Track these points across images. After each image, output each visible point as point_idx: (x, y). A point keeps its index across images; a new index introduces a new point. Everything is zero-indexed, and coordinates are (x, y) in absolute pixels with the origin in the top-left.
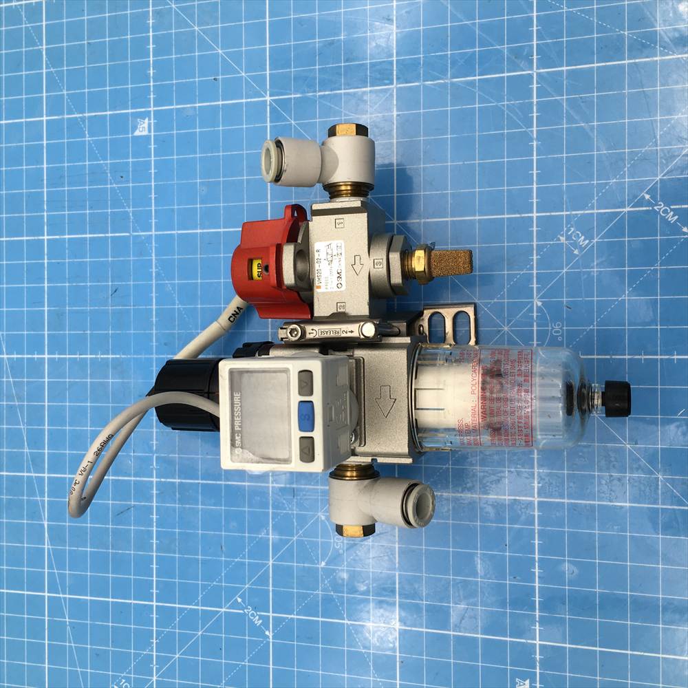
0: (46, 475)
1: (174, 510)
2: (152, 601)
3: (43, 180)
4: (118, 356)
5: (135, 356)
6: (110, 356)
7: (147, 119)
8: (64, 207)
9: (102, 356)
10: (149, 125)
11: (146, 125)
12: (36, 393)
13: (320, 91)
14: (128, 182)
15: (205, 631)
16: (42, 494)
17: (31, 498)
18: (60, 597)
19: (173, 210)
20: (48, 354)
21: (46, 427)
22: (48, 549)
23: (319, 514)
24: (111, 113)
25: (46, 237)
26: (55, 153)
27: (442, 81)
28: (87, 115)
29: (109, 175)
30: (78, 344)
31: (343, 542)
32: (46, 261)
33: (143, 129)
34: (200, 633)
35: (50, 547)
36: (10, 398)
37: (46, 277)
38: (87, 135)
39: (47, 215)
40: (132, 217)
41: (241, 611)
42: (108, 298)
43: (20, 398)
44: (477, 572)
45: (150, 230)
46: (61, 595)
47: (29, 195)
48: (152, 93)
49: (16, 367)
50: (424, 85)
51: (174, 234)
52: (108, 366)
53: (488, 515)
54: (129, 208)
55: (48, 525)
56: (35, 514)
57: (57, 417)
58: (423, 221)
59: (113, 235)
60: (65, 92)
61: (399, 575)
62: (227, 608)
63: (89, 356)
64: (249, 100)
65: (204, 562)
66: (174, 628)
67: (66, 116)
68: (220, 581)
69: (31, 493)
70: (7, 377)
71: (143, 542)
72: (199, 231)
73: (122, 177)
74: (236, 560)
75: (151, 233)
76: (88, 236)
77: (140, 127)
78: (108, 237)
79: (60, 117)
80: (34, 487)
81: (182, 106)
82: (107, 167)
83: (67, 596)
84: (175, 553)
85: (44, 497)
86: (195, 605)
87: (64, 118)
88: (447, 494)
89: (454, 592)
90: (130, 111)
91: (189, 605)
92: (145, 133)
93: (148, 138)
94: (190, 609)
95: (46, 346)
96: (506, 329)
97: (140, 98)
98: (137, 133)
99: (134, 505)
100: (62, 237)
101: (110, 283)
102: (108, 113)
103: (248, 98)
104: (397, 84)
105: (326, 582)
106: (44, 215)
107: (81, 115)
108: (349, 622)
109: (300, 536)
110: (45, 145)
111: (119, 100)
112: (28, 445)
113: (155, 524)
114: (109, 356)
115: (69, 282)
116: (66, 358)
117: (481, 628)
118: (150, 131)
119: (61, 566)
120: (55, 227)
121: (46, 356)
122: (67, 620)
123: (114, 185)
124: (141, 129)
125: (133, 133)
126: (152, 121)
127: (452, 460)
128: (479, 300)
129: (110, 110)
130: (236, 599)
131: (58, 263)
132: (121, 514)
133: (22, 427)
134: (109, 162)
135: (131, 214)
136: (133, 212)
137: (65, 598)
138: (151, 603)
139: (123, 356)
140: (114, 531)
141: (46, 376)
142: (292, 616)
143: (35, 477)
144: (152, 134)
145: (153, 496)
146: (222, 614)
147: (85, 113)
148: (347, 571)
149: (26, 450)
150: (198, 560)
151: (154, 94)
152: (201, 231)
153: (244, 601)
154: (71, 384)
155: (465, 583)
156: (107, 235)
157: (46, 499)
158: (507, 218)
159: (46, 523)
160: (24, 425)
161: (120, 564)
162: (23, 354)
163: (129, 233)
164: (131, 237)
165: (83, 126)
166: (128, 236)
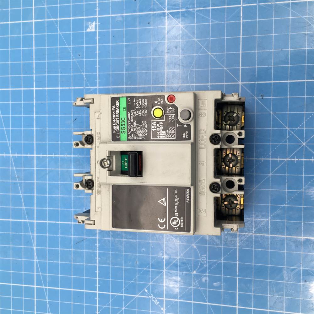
0: (35, 221)
1: (109, 241)
2: (96, 291)
3: (33, 56)
4: (77, 156)
5: (87, 156)
7: (94, 22)
8: (46, 72)
9: (67, 156)
10: (96, 25)
11: (94, 26)
12: (29, 175)
13: (197, 7)
14: (83, 58)
15: (127, 307)
16: (33, 232)
17: (27, 234)
18: (43, 288)
19: (109, 75)
20: (36, 154)
21: (35, 195)
22: (36, 262)
23: (193, 245)
24: (73, 18)
25: (34, 89)
26: (40, 41)
27: (270, 3)
28: (58, 19)
29: (72, 54)
30: (54, 149)
31: (206, 261)
32: (35, 102)
33: (92, 28)
34: (123, 308)
35: (37, 260)
36: (14, 178)
37: (35, 111)
38: (59, 31)
39: (35, 76)
40: (85, 78)
41: (147, 297)
42: (71, 123)
43: (20, 178)
44: (284, 278)
45: (96, 85)
46: (44, 287)
47: (24, 64)
48: (97, 7)
49: (17, 161)
50: (259, 5)
51: (110, 88)
52: (71, 161)
53: (291, 247)
54: (83, 73)
55: (36, 249)
56: (28, 242)
57: (41, 189)
58: (256, 82)
59: (74, 88)
60: (46, 6)
61: (239, 279)
62: (140, 295)
63: (60, 156)
64: (155, 12)
65: (126, 270)
66: (109, 305)
67: (46, 20)
68: (135, 280)
69: (26, 231)
70: (12, 167)
71: (91, 258)
72: (124, 87)
73: (79, 55)
74: (144, 269)
75: (96, 87)
76: (59, 88)
77: (90, 27)
78: (71, 89)
79: (43, 20)
80: (28, 227)
81: (115, 15)
82: (71, 50)
83: (47, 287)
84: (109, 265)
85: (34, 233)
86: (121, 293)
87: (45, 21)
88: (267, 235)
89: (270, 289)
90: (84, 17)
91: (118, 293)
92: (93, 30)
93: (95, 33)
94: (118, 295)
95: (35, 150)
96: (304, 144)
97: (90, 10)
98: (88, 30)
99: (86, 239)
100: (44, 89)
101: (72, 115)
102: (71, 18)
103: (154, 11)
104: (243, 4)
105: (196, 282)
106: (33, 76)
107: (55, 19)
108: (209, 304)
109: (181, 257)
110: (34, 36)
111: (77, 11)
112: (24, 204)
113: (98, 249)
114: (71, 156)
115: (48, 114)
116: (46, 157)
117: (285, 308)
118: (96, 29)
119: (44, 271)
120: (40, 82)
121: (35, 155)
122: (47, 300)
123: (75, 60)
124: (91, 28)
125: (86, 30)
126: (97, 23)
127: (270, 216)
128: (288, 128)
129: (72, 17)
130: (144, 291)
131: (42, 103)
132: (78, 243)
133: (21, 194)
134: (72, 46)
135: (85, 76)
136: (86, 75)
137: (46, 289)
138: (95, 292)
139: (80, 156)
140: (74, 252)
141: (35, 166)
142: (177, 300)
143: (29, 222)
144: (97, 31)
145: (97, 234)
146: (136, 299)
147: (58, 18)
148: (209, 277)
149: (24, 207)
150: (122, 269)
151: (98, 8)
152: (126, 87)
153: (149, 291)
154: (50, 171)
155: (277, 284)
156: (71, 88)
157: (35, 234)
158: (307, 82)
159: (35, 248)
160: (22, 193)
161: (78, 270)
162: (22, 154)
163: (84, 87)
164: (85, 89)
165: (57, 27)
166: (83, 89)
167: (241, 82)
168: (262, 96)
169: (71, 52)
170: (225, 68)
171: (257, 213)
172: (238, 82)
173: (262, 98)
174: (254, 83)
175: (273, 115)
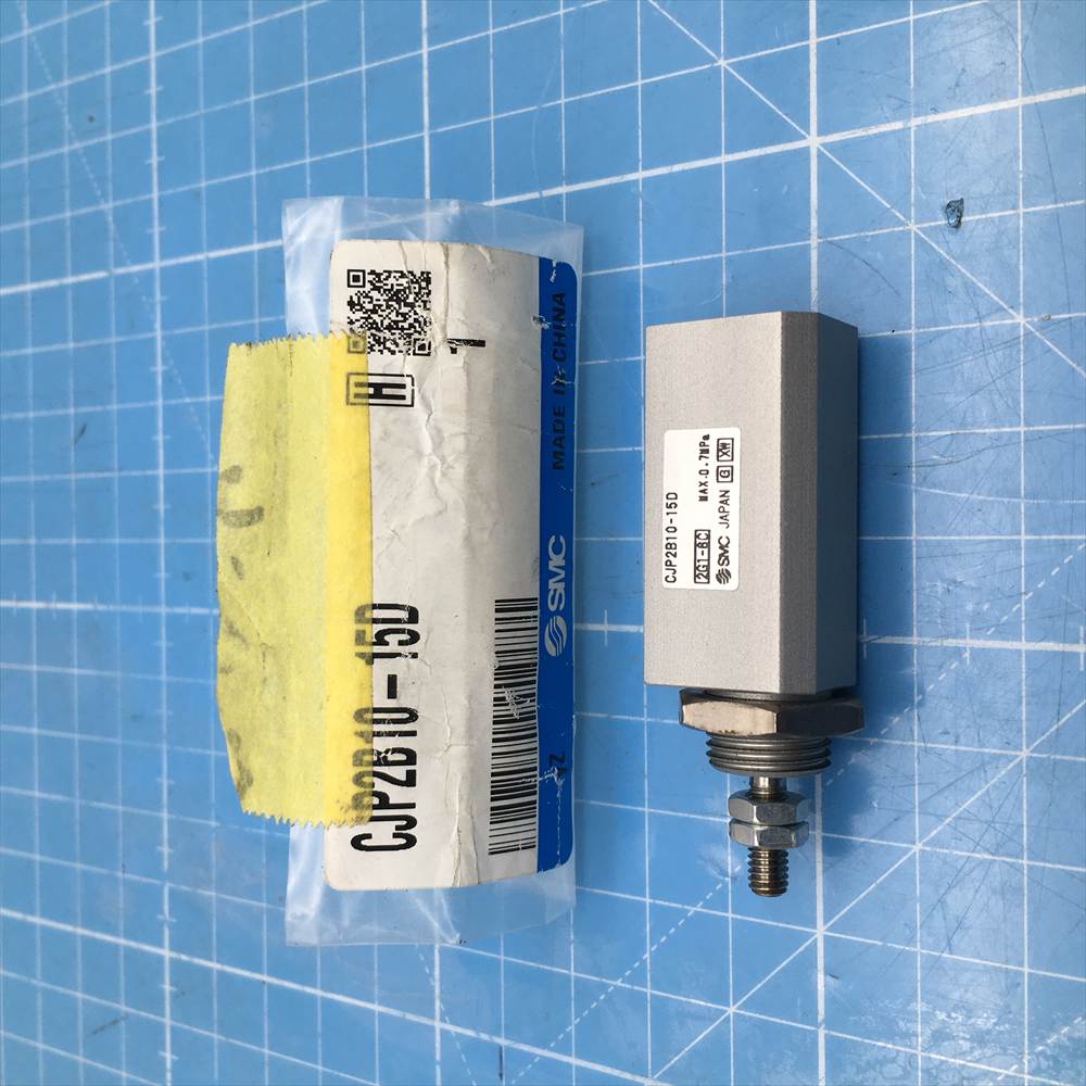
167: (821, 133)
168: (955, 209)
169: (65, 110)
170: (722, 63)
171: (942, 1016)
172: (804, 138)
173: (952, 221)
174: (898, 125)
175: (1028, 333)
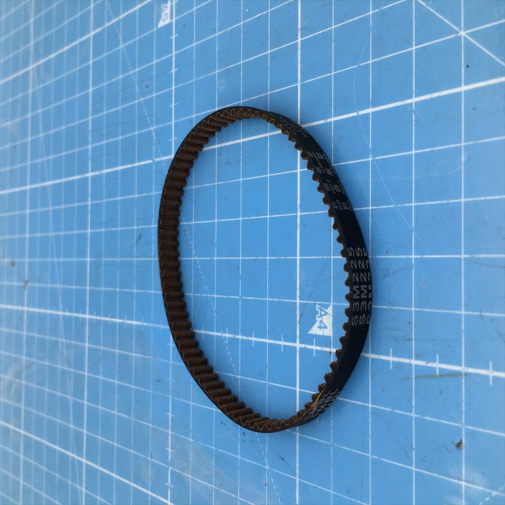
0: (84, 461)
5: (154, 325)
6: (134, 323)
7: (169, 2)
10: (172, 7)
11: (168, 10)
14: (152, 91)
16: (81, 483)
20: (89, 313)
21: (86, 402)
25: (90, 174)
28: (121, 17)
29: (137, 87)
32: (90, 203)
33: (166, 16)
37: (89, 221)
38: (121, 42)
39: (92, 148)
42: (133, 246)
43: (69, 363)
47: (79, 127)
49: (68, 326)
52: (132, 336)
54: (152, 126)
59: (139, 164)
63: (118, 320)
67: (106, 25)
70: (62, 337)
73: (147, 87)
75: (170, 157)
76: (120, 168)
77: (163, 15)
78: (135, 167)
80: (76, 472)
82: (136, 78)
85: (83, 487)
87: (104, 29)
92: (167, 21)
93: (170, 27)
95: (88, 305)
98: (161, 24)
100: (101, 172)
101: (136, 227)
102: (138, 7)
106: (89, 149)
107: (117, 19)
110: (91, 65)
112: (73, 419)
115: (105, 228)
116: (101, 320)
120: (96, 160)
121: (88, 316)
123: (141, 99)
124: (164, 18)
125: (157, 25)
126: (174, 2)
129: (139, 3)
131: (98, 204)
133: (70, 397)
134: (137, 70)
136: (156, 130)
139: (145, 324)
141: (87, 340)
143: (77, 459)
144: (174, 19)
149: (72, 426)
154: (104, 353)
157: (84, 490)
162: (73, 312)
163: (152, 159)
164: (154, 164)
165: (118, 32)
166: (151, 163)
